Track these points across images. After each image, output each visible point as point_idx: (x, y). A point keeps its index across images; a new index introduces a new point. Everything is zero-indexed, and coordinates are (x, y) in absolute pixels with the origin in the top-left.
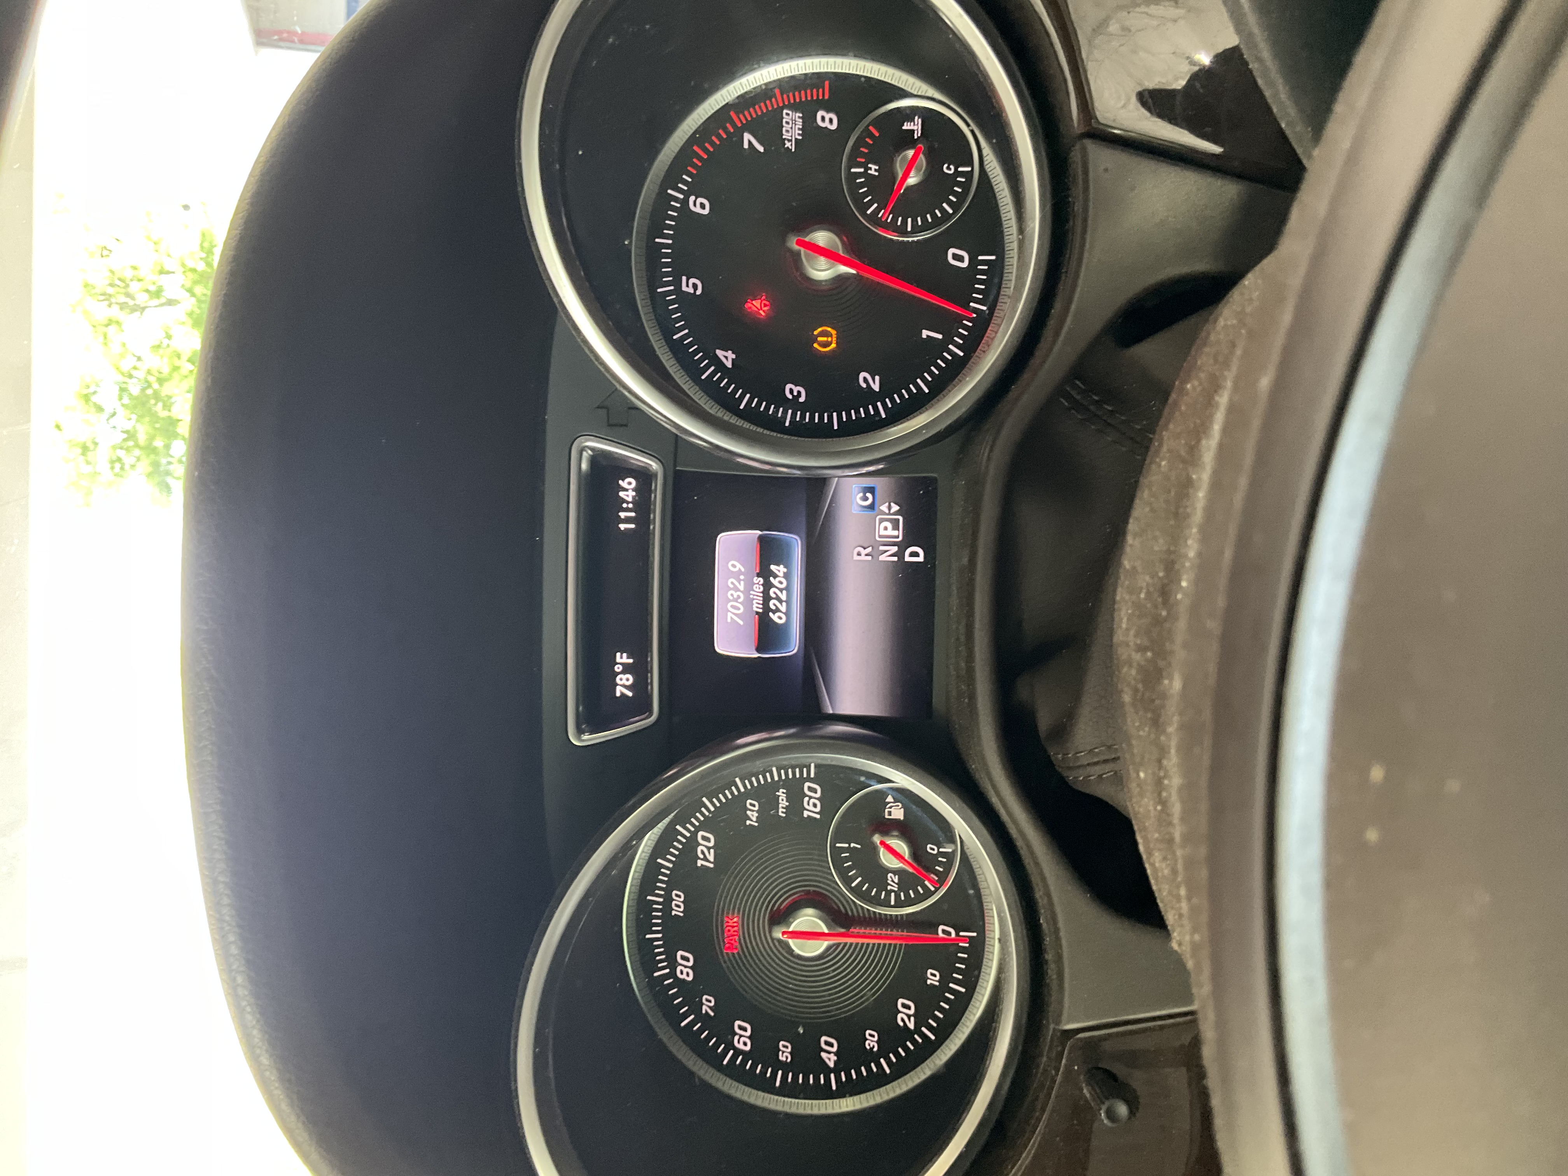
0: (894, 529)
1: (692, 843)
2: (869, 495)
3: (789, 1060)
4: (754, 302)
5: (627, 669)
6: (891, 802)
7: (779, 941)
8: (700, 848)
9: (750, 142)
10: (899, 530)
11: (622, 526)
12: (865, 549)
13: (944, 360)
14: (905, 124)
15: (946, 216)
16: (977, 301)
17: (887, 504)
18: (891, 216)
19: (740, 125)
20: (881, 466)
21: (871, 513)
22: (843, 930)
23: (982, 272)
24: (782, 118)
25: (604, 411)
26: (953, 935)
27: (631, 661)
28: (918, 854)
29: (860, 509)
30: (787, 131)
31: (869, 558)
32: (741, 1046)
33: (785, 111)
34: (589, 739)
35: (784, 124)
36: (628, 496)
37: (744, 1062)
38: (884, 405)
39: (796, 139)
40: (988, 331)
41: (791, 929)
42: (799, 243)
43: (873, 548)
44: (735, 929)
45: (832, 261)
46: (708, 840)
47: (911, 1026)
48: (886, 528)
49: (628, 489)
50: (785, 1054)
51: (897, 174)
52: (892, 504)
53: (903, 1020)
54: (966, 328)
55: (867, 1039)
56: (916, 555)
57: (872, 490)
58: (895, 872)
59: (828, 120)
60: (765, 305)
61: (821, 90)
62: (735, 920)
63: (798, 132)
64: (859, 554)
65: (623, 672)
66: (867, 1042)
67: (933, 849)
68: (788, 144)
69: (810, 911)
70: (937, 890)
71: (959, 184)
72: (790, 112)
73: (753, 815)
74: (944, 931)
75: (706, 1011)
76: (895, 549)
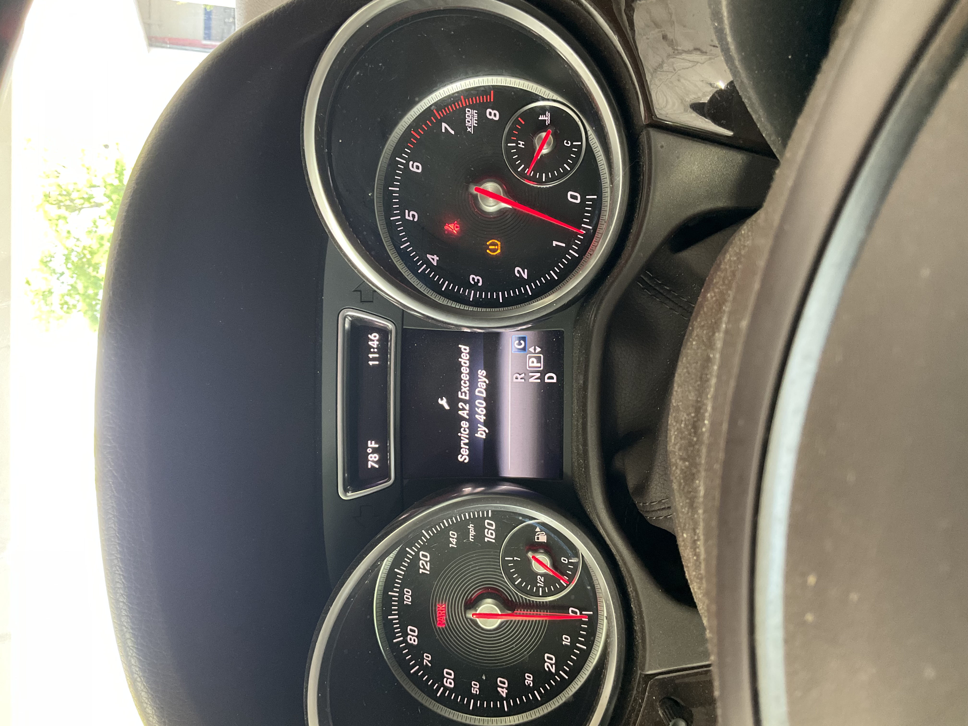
0: (537, 363)
1: (416, 558)
2: (522, 342)
3: (478, 693)
4: (450, 225)
5: (375, 451)
6: (538, 532)
7: (471, 620)
8: (421, 562)
9: (446, 128)
10: (541, 363)
11: (371, 363)
12: (520, 375)
13: (567, 259)
14: (540, 116)
15: (566, 172)
16: (586, 223)
17: (533, 347)
18: (533, 172)
19: (439, 118)
20: (530, 326)
21: (523, 353)
22: (510, 612)
23: (589, 206)
24: (466, 113)
25: (359, 293)
26: (578, 614)
27: (377, 446)
28: (556, 564)
29: (516, 350)
30: (469, 122)
31: (523, 380)
32: (448, 685)
33: (467, 109)
34: (351, 495)
35: (467, 117)
36: (374, 344)
37: (450, 695)
38: (531, 287)
39: (474, 126)
40: (593, 242)
41: (478, 612)
42: (477, 190)
43: (525, 374)
44: (444, 612)
45: (497, 201)
46: (426, 557)
47: (553, 670)
48: (533, 362)
49: (374, 340)
50: (475, 689)
51: (536, 147)
52: (537, 347)
53: (548, 667)
54: (579, 239)
55: (526, 679)
56: (551, 378)
57: (524, 339)
58: (542, 575)
59: (493, 115)
60: (457, 227)
61: (488, 96)
62: (443, 606)
63: (475, 122)
64: (517, 378)
65: (373, 453)
66: (526, 681)
67: (565, 561)
68: (469, 130)
69: (489, 600)
70: (568, 586)
71: (574, 153)
72: (470, 110)
73: (454, 541)
74: (573, 612)
75: (426, 663)
76: (539, 375)
